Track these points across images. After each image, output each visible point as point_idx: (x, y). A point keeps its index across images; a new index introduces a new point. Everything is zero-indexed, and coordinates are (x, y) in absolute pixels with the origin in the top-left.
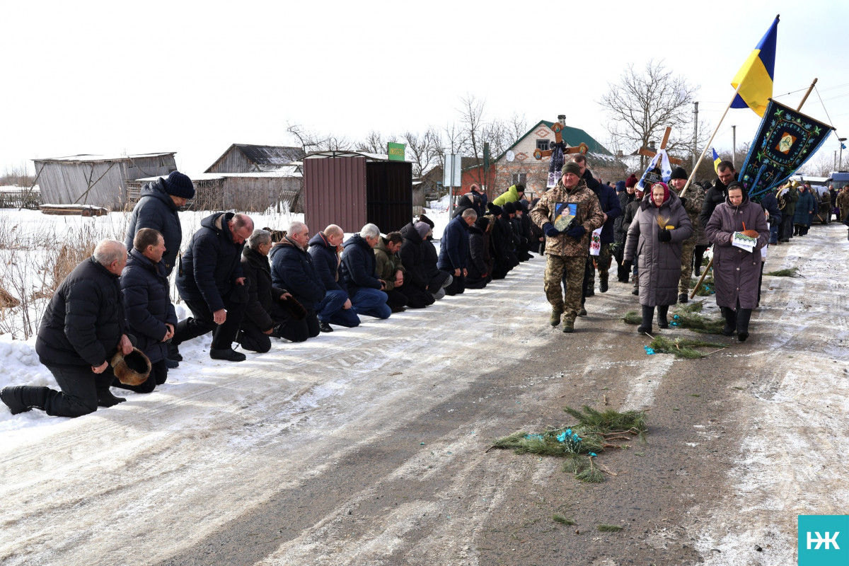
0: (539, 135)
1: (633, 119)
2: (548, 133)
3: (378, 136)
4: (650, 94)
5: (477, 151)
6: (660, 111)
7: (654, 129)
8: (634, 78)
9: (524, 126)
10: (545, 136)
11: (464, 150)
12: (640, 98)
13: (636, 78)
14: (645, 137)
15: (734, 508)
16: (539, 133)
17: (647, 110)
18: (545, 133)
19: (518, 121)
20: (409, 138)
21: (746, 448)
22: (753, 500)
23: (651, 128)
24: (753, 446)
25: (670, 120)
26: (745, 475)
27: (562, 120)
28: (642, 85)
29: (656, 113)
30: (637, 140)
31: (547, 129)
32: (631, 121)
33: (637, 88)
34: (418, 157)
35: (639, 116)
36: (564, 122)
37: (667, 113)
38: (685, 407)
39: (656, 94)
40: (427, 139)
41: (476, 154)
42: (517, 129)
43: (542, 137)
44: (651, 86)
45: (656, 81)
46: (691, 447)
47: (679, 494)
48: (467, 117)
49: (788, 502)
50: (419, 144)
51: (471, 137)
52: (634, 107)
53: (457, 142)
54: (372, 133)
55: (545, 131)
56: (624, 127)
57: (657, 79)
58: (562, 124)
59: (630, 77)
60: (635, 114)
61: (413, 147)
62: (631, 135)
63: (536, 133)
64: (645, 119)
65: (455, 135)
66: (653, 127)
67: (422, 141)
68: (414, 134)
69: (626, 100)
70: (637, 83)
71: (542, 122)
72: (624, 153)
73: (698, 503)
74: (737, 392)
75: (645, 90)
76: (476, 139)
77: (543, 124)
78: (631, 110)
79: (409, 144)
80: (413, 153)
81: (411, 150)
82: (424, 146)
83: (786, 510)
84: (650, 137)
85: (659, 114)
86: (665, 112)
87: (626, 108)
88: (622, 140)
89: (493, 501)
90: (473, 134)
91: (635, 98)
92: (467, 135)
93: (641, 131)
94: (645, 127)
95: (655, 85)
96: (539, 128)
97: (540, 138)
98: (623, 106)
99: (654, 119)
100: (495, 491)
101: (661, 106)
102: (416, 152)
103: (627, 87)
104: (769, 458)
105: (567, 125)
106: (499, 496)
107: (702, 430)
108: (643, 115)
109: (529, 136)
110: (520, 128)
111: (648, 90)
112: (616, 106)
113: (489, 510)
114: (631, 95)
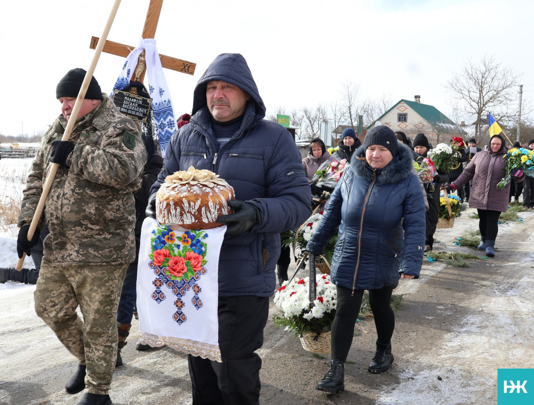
0: (399, 110)
1: (470, 98)
2: (407, 108)
3: (283, 110)
4: (483, 80)
5: (353, 121)
6: (491, 92)
7: (486, 106)
8: (472, 68)
9: (390, 103)
10: (404, 110)
11: (344, 120)
12: (476, 82)
13: (474, 67)
14: (479, 111)
15: (436, 355)
16: (400, 108)
17: (481, 92)
18: (404, 108)
19: (386, 99)
20: (306, 112)
21: (466, 322)
22: (451, 351)
23: (484, 105)
24: (472, 320)
25: (500, 99)
26: (456, 337)
27: (418, 99)
28: (478, 73)
29: (488, 94)
30: (473, 114)
31: (406, 105)
32: (469, 100)
33: (474, 76)
34: (312, 126)
35: (476, 96)
36: (419, 100)
37: (497, 94)
38: (437, 295)
39: (489, 79)
40: (318, 113)
41: (352, 123)
42: (385, 105)
43: (402, 111)
44: (485, 74)
45: (488, 70)
46: (428, 319)
47: (404, 346)
48: (346, 97)
49: (475, 354)
50: (312, 116)
51: (349, 111)
52: (471, 89)
53: (339, 115)
54: (279, 108)
55: (404, 107)
56: (463, 104)
57: (490, 68)
58: (418, 102)
59: (468, 67)
60: (472, 94)
61: (309, 118)
62: (469, 109)
63: (398, 109)
64: (480, 98)
65: (337, 110)
66: (486, 103)
67: (315, 114)
68: (309, 109)
69: (465, 84)
70: (473, 71)
71: (402, 100)
72: (466, 123)
73: (413, 351)
74: (482, 288)
75: (480, 77)
76: (352, 113)
77: (403, 102)
78: (469, 91)
79: (305, 116)
80: (308, 122)
81: (307, 120)
82: (316, 118)
83: (471, 358)
84: (483, 112)
85: (490, 94)
86: (496, 93)
87: (465, 90)
88: (462, 114)
89: (278, 343)
90: (350, 109)
91: (472, 82)
92: (346, 110)
93: (476, 107)
94: (479, 104)
95: (487, 73)
96: (400, 105)
97: (400, 112)
98: (462, 88)
99: (486, 98)
100: (282, 337)
101: (492, 89)
102: (310, 122)
103: (466, 75)
104: (479, 329)
105: (421, 102)
106: (283, 340)
107: (441, 310)
108: (478, 95)
109: (392, 111)
110: (387, 105)
111: (483, 77)
112: (457, 89)
113: (273, 348)
114: (469, 80)
